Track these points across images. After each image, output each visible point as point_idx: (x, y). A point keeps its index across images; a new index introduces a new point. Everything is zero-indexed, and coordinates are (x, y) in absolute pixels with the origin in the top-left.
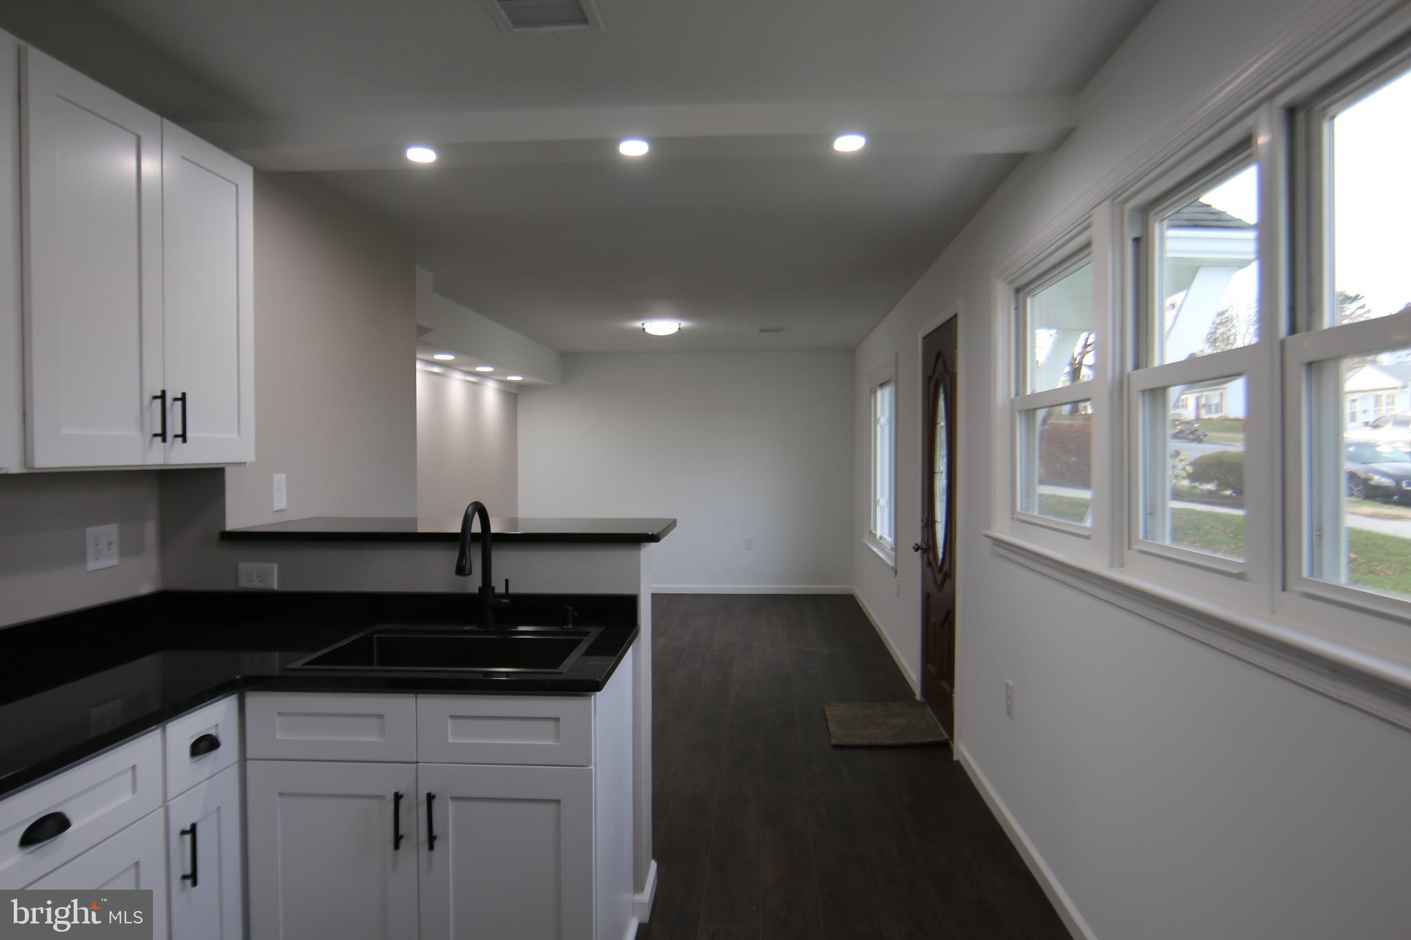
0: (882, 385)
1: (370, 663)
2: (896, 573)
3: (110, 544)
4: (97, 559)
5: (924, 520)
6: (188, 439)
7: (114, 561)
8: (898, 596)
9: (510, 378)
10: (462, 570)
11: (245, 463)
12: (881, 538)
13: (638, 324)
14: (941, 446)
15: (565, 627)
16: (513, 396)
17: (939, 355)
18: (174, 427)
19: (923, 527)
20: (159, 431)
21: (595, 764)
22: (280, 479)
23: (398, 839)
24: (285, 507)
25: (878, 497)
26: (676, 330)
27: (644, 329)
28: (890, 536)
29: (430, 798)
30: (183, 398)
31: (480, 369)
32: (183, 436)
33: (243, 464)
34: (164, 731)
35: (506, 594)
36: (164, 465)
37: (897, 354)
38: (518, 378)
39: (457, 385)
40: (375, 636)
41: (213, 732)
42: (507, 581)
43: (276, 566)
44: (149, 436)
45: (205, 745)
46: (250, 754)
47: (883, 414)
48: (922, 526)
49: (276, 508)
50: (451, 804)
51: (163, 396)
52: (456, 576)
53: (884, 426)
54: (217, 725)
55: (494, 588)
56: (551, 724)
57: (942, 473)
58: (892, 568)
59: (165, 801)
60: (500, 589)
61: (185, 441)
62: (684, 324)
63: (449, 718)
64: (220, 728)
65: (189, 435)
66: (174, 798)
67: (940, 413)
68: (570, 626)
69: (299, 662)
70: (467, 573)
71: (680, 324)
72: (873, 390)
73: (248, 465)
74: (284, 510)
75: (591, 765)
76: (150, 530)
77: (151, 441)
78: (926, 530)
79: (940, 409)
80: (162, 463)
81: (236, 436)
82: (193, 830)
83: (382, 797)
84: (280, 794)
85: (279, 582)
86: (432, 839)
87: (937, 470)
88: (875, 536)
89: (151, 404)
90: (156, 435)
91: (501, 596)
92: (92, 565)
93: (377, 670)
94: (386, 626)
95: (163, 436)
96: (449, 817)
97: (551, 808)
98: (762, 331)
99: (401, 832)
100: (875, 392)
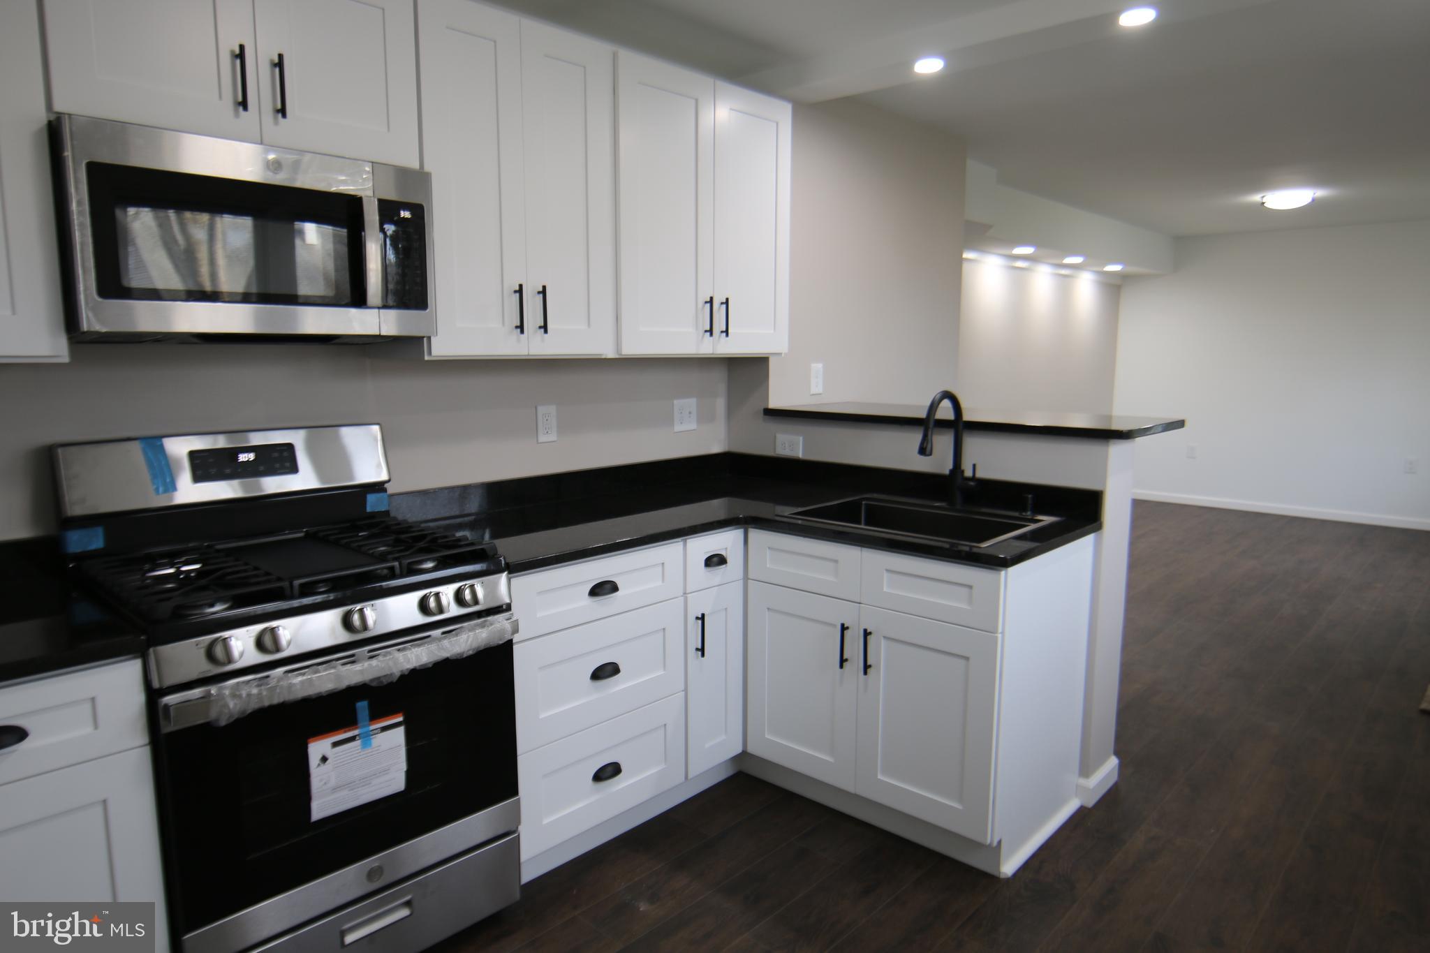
1: (859, 523)
3: (690, 413)
4: (681, 423)
6: (729, 335)
7: (693, 426)
9: (1108, 268)
10: (924, 450)
11: (781, 354)
15: (1024, 514)
16: (1114, 289)
18: (719, 325)
20: (708, 329)
21: (1003, 633)
22: (817, 367)
23: (843, 661)
24: (821, 391)
26: (1309, 200)
27: (1264, 203)
29: (867, 634)
30: (727, 302)
31: (1069, 260)
32: (727, 332)
33: (780, 354)
34: (685, 545)
35: (973, 478)
36: (713, 354)
38: (1117, 268)
39: (1043, 279)
40: (863, 502)
41: (723, 553)
42: (974, 466)
43: (801, 438)
44: (701, 332)
45: (715, 561)
46: (750, 576)
49: (812, 393)
50: (883, 642)
51: (711, 301)
52: (918, 455)
54: (726, 549)
55: (963, 472)
56: (965, 590)
59: (685, 593)
60: (968, 473)
61: (727, 335)
62: (1320, 193)
63: (885, 572)
64: (728, 550)
65: (730, 331)
66: (691, 593)
68: (1029, 513)
69: (786, 511)
70: (928, 452)
73: (783, 355)
74: (820, 394)
75: (996, 633)
76: (720, 404)
77: (703, 336)
80: (711, 352)
81: (772, 331)
82: (702, 618)
83: (834, 626)
84: (768, 609)
85: (803, 454)
86: (866, 667)
89: (704, 307)
90: (706, 331)
91: (968, 479)
92: (678, 428)
93: (862, 528)
94: (875, 496)
95: (711, 331)
96: (880, 651)
97: (963, 662)
99: (845, 657)
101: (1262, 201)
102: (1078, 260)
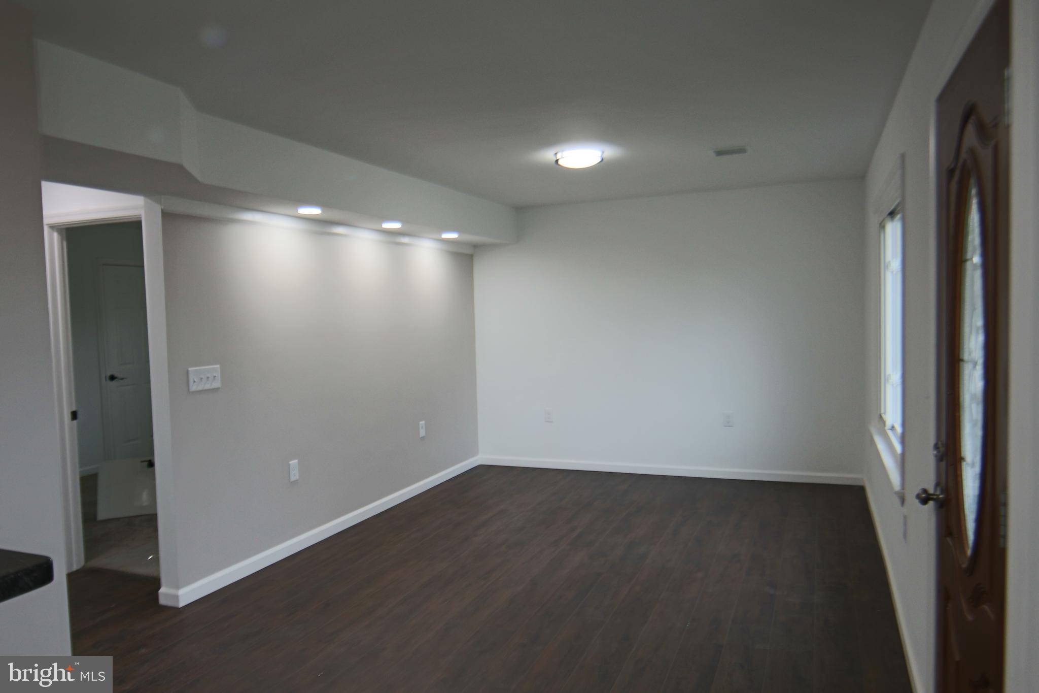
0: (892, 214)
2: (903, 501)
5: (940, 445)
9: (446, 236)
12: (893, 428)
13: (548, 155)
14: (974, 309)
17: (970, 112)
19: (940, 459)
25: (888, 371)
26: (599, 160)
27: (557, 161)
37: (903, 157)
38: (454, 236)
47: (894, 256)
48: (936, 456)
53: (896, 272)
57: (975, 364)
67: (970, 238)
71: (603, 152)
72: (882, 223)
78: (943, 464)
79: (971, 228)
87: (966, 356)
88: (884, 423)
98: (719, 153)
100: (882, 227)
101: (556, 159)
102: (395, 225)
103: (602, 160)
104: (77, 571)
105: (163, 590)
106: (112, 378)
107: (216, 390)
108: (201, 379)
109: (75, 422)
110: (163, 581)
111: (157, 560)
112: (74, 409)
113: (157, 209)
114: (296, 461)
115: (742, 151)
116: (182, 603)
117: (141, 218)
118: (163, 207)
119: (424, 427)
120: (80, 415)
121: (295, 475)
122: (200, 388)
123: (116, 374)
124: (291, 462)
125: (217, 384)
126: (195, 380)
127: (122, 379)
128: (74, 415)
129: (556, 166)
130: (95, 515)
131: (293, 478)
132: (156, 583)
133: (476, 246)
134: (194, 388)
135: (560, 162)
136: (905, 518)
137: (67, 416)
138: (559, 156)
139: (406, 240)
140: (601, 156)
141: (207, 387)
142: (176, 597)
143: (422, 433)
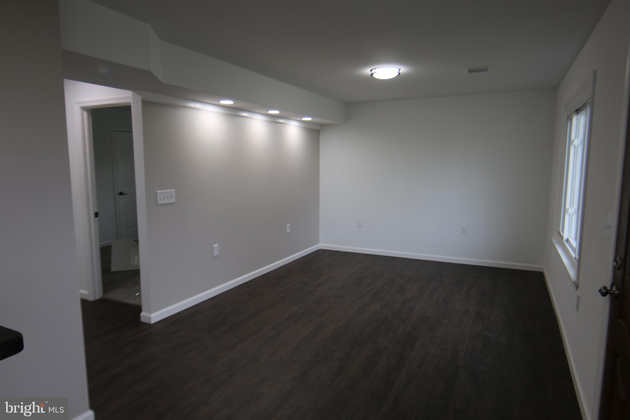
0: (578, 111)
2: (577, 287)
8: (577, 308)
9: (305, 119)
12: (567, 240)
13: (367, 71)
16: (316, 131)
25: (568, 206)
26: (398, 74)
27: (372, 74)
28: (576, 239)
31: (272, 112)
37: (595, 73)
38: (309, 119)
47: (577, 136)
53: (578, 147)
58: (574, 283)
62: (403, 70)
71: (400, 70)
72: (570, 117)
88: (562, 237)
98: (470, 71)
100: (570, 119)
101: (371, 73)
102: (276, 112)
103: (399, 74)
104: (99, 300)
105: (143, 314)
106: (121, 194)
107: (172, 203)
108: (164, 197)
109: (97, 218)
110: (144, 308)
111: (140, 296)
112: (96, 211)
113: (139, 99)
114: (217, 245)
115: (485, 70)
116: (153, 321)
117: (130, 104)
118: (142, 98)
119: (289, 228)
120: (100, 214)
121: (216, 253)
122: (164, 202)
123: (123, 192)
124: (214, 246)
125: (173, 200)
126: (161, 198)
127: (126, 194)
128: (96, 215)
129: (372, 77)
130: (109, 269)
131: (215, 254)
132: (139, 309)
133: (322, 126)
134: (160, 202)
135: (373, 76)
136: (578, 298)
137: (92, 215)
138: (373, 72)
139: (282, 121)
140: (399, 72)
141: (168, 202)
142: (150, 318)
143: (288, 231)
